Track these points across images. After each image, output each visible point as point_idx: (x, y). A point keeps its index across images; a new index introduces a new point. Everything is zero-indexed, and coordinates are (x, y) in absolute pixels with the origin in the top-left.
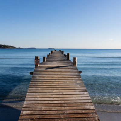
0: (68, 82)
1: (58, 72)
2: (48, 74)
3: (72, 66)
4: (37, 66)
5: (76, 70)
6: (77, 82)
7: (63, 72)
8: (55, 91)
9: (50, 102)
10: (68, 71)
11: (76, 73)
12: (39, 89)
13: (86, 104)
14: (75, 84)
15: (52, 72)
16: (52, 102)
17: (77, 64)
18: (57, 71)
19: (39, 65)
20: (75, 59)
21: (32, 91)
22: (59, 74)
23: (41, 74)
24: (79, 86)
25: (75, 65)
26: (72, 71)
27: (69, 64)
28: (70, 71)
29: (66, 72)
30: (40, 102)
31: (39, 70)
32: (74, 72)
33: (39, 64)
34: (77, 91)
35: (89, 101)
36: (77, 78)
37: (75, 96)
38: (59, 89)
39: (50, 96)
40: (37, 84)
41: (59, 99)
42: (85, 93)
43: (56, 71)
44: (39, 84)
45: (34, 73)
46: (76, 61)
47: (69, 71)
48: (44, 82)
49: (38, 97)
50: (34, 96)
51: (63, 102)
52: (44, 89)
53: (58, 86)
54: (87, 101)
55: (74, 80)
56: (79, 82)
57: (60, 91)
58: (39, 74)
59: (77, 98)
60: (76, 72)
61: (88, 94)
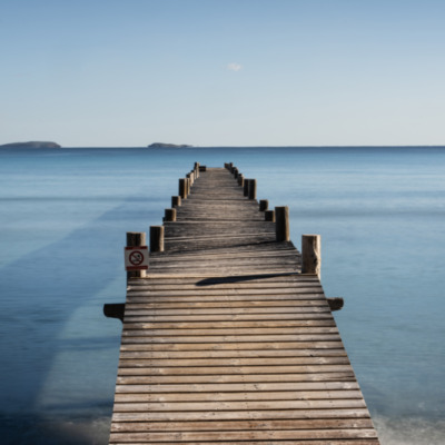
0: (276, 345)
1: (234, 304)
2: (188, 312)
3: (296, 274)
4: (138, 275)
5: (317, 296)
6: (318, 345)
7: (257, 303)
8: (227, 378)
9: (208, 416)
10: (278, 297)
11: (316, 310)
12: (161, 371)
13: (347, 423)
14: (308, 353)
15: (207, 305)
16: (218, 416)
17: (319, 266)
18: (232, 298)
19: (144, 273)
20: (309, 242)
21: (134, 379)
22: (241, 311)
23: (158, 312)
24: (323, 360)
25: (314, 270)
26: (295, 297)
27: (284, 265)
28: (289, 297)
29: (268, 302)
30: (171, 416)
31: (148, 293)
32: (305, 303)
33: (145, 268)
34: (315, 377)
35: (360, 413)
36: (319, 330)
37: (306, 395)
38: (244, 370)
39: (208, 397)
40: (148, 355)
41: (244, 405)
42: (348, 385)
43: (226, 298)
44: (156, 355)
45: (127, 307)
46: (318, 254)
47: (283, 297)
48: (177, 347)
49: (162, 398)
50: (146, 398)
51: (259, 415)
52: (182, 371)
53: (237, 362)
54: (350, 413)
55: (302, 338)
56: (324, 345)
57: (246, 378)
58: (152, 312)
59: (312, 404)
60: (313, 303)
61: (357, 389)
